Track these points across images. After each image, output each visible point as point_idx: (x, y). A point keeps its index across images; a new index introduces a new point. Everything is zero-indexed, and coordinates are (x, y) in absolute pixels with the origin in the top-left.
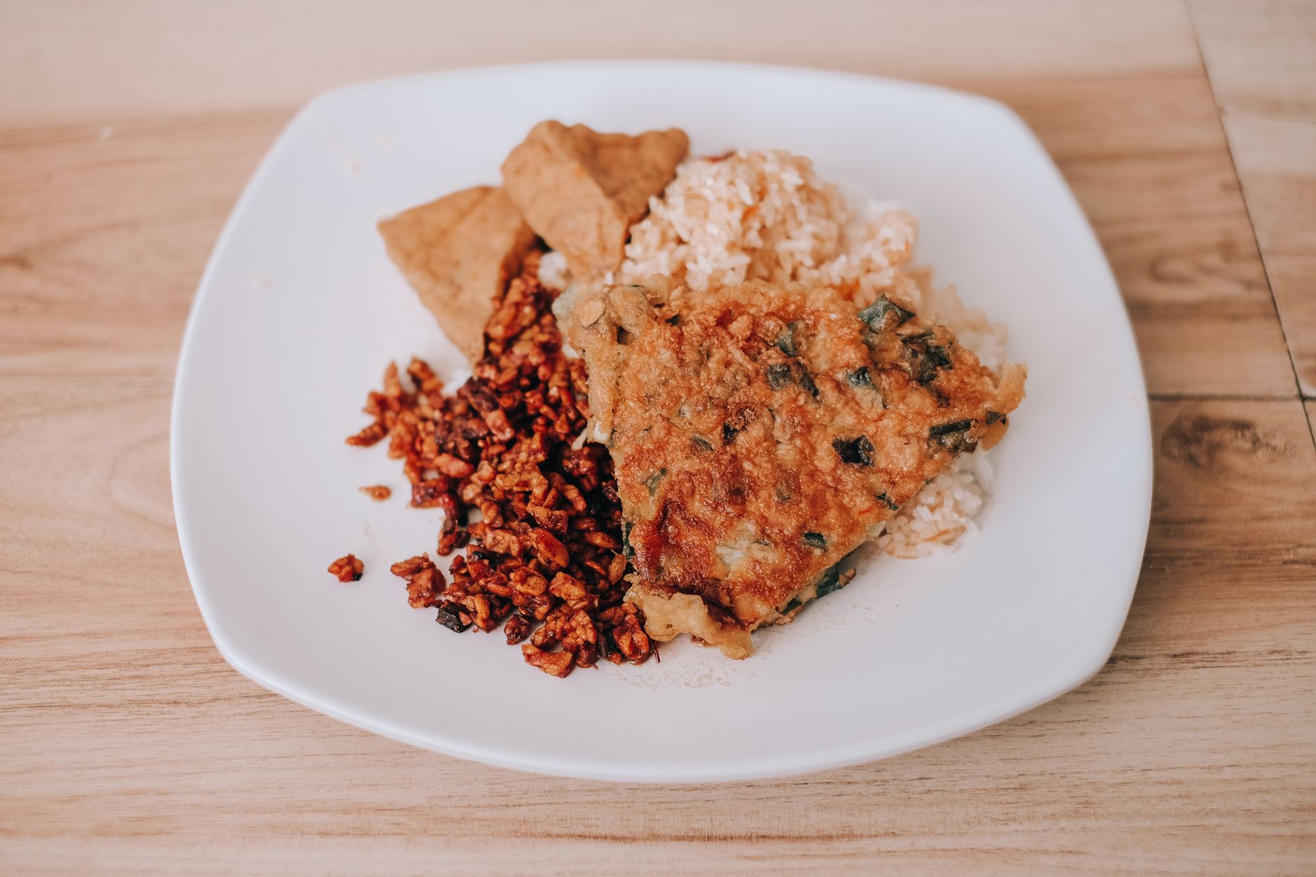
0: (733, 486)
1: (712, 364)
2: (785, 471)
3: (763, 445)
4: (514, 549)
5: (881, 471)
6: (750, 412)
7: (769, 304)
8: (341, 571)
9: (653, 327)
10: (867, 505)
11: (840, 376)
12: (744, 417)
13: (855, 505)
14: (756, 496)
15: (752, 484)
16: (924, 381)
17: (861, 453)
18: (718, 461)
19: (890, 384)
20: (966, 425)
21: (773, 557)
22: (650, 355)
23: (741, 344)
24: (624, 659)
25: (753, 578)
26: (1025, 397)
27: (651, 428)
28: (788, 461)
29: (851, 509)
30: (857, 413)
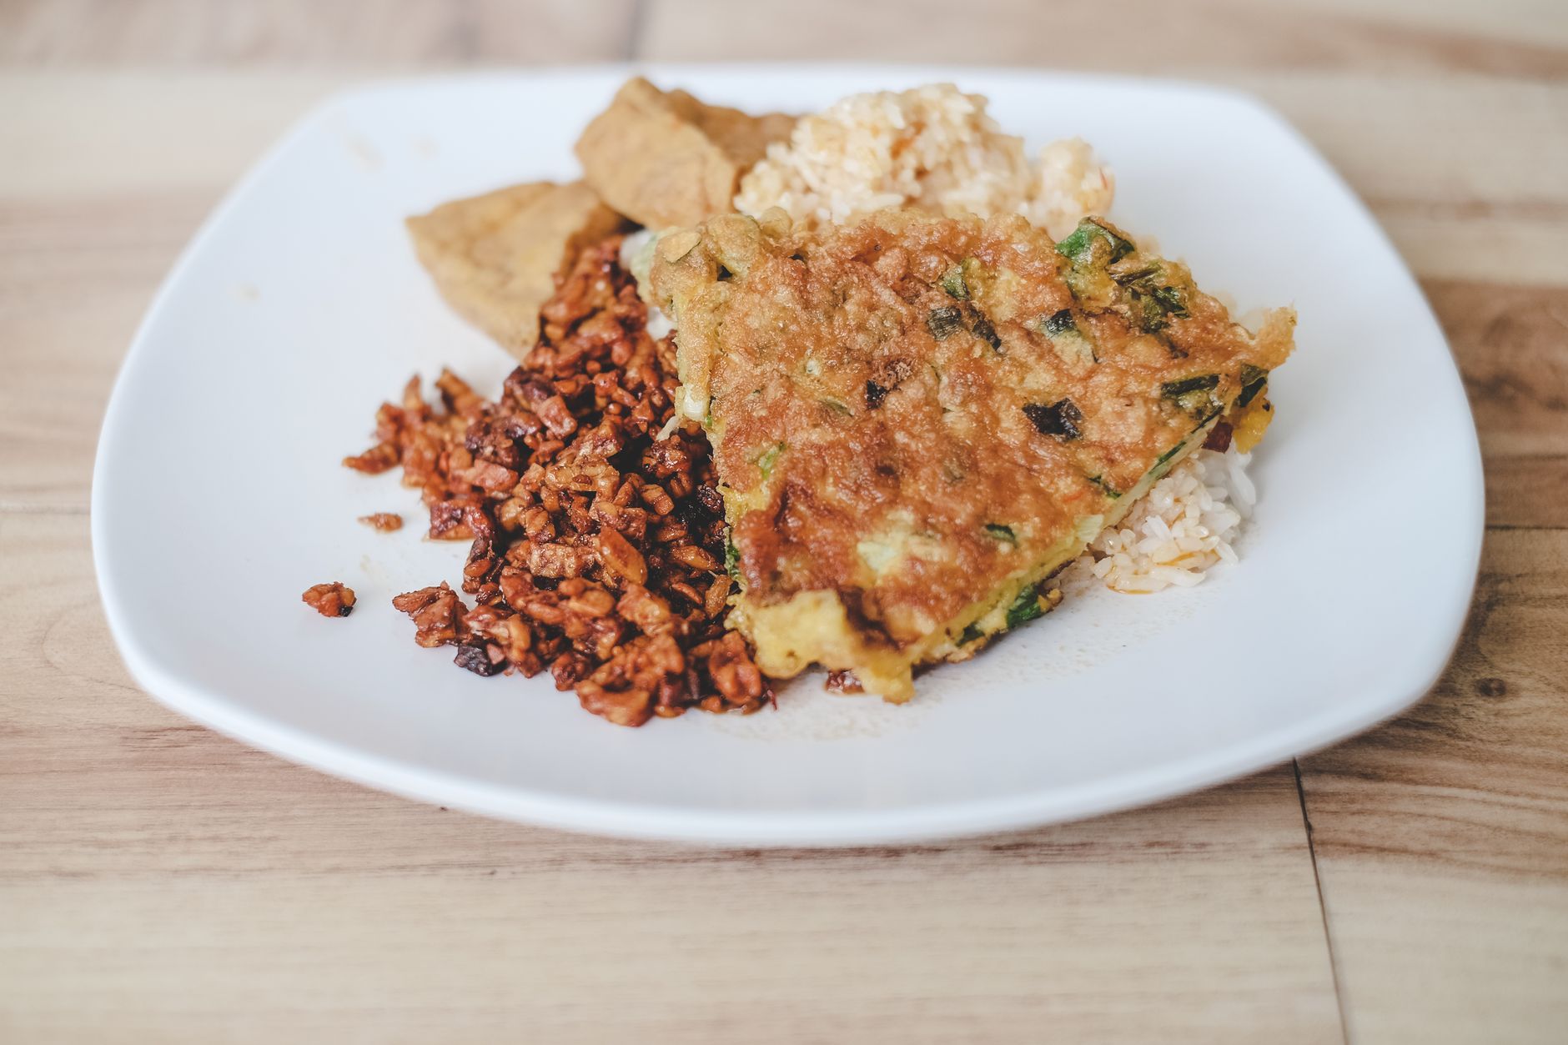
0: (882, 462)
1: (850, 307)
2: (956, 444)
3: (924, 409)
4: (569, 566)
5: (1091, 445)
6: (904, 366)
7: (930, 233)
8: (321, 598)
9: (766, 261)
10: (1075, 488)
11: (1031, 324)
12: (897, 373)
13: (1057, 490)
14: (915, 476)
15: (909, 460)
16: (1151, 330)
17: (1065, 422)
18: (859, 430)
19: (1102, 330)
20: (1214, 380)
21: (938, 553)
22: (763, 294)
23: (891, 283)
24: (725, 705)
25: (909, 581)
26: (1294, 348)
27: (764, 388)
28: (960, 430)
29: (1052, 495)
30: (1057, 368)
